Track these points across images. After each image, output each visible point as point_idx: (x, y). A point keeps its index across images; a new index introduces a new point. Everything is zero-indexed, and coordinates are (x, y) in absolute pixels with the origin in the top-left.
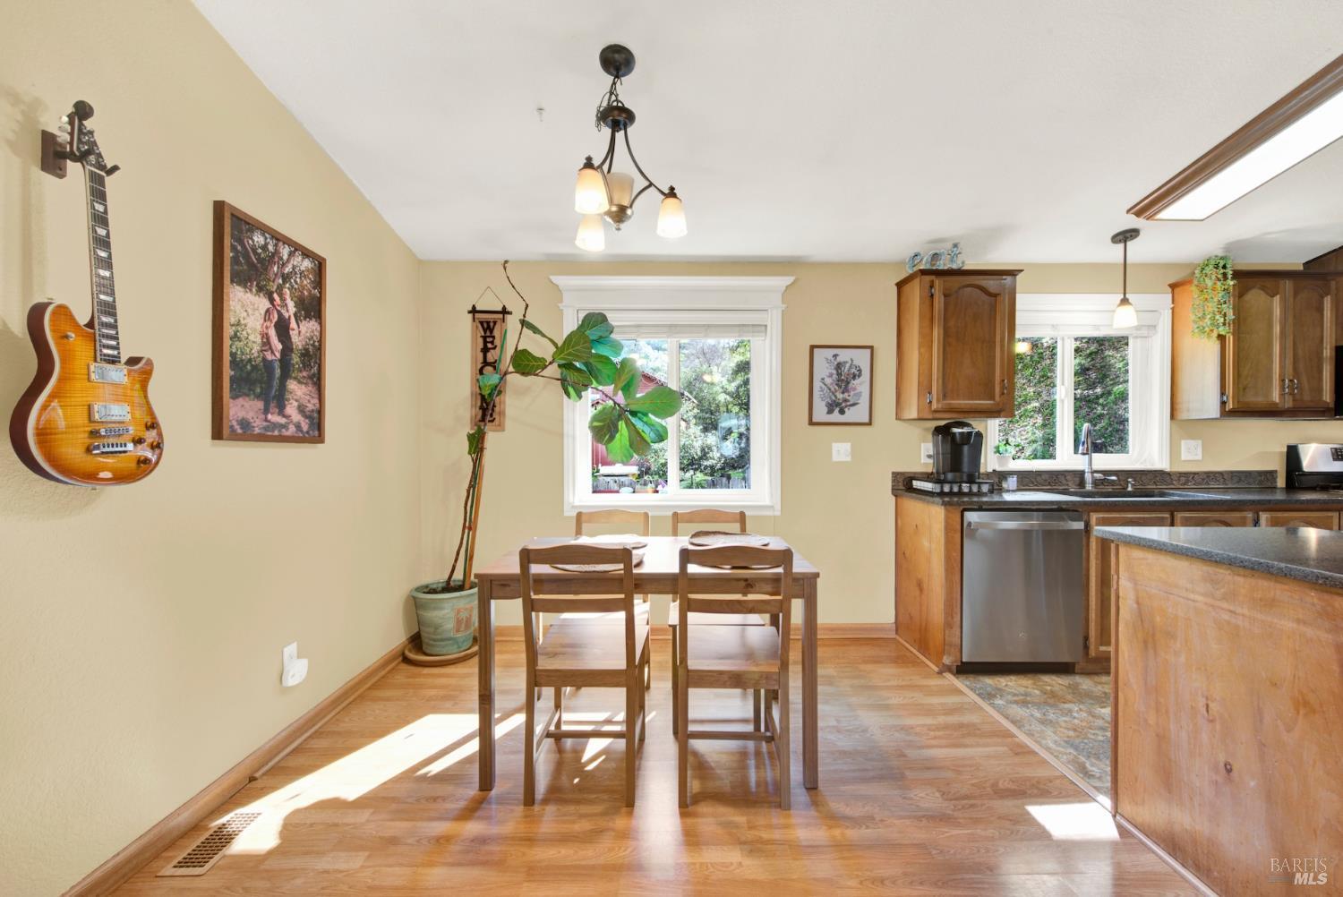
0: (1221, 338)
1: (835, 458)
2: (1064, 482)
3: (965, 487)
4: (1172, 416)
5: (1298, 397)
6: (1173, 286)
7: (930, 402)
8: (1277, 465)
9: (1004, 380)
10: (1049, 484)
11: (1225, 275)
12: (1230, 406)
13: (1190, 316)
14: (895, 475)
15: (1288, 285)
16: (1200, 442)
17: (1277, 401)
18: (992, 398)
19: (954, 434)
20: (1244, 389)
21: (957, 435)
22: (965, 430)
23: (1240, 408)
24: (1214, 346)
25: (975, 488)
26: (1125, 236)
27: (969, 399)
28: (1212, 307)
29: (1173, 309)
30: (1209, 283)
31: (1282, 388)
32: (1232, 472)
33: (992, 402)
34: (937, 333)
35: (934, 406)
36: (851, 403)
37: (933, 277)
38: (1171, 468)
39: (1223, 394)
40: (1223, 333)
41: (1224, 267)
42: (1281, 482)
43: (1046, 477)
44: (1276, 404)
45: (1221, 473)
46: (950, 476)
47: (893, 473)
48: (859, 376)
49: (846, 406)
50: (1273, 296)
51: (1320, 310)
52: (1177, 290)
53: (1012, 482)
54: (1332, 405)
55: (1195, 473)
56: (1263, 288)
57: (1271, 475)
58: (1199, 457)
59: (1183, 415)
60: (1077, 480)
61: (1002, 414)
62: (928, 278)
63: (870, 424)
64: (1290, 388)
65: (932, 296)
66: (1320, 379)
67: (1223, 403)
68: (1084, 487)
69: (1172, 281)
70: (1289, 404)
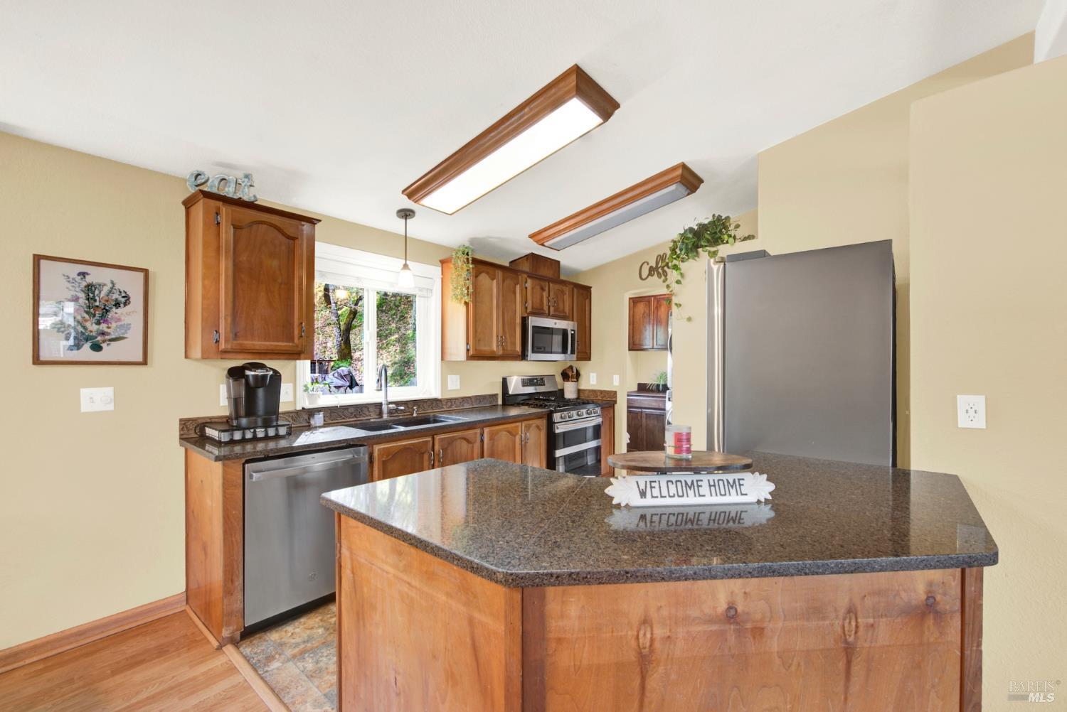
0: (466, 304)
1: (86, 407)
2: (367, 413)
3: (260, 433)
4: (443, 359)
5: (505, 348)
6: (443, 262)
7: (217, 342)
8: (498, 390)
9: (302, 323)
10: (355, 416)
11: (468, 259)
12: (471, 353)
13: (450, 287)
14: (184, 423)
15: (499, 274)
16: (458, 377)
17: (495, 349)
18: (291, 339)
19: (248, 376)
20: (479, 340)
21: (251, 378)
22: (260, 372)
23: (477, 355)
24: (463, 309)
25: (271, 432)
26: (406, 214)
27: (265, 340)
28: (462, 282)
29: (442, 279)
30: (460, 264)
31: (498, 342)
32: (476, 396)
33: (291, 344)
34: (225, 265)
35: (223, 346)
36: (113, 337)
37: (220, 204)
38: (442, 395)
39: (467, 344)
40: (467, 301)
41: (467, 254)
42: (500, 402)
43: (351, 410)
44: (494, 352)
45: (470, 398)
46: (244, 421)
47: (181, 420)
48: (125, 304)
49: (104, 341)
50: (493, 279)
51: (515, 293)
52: (444, 265)
53: (318, 419)
54: (520, 353)
55: (456, 399)
56: (488, 273)
57: (495, 396)
58: (458, 387)
59: (448, 358)
60: (378, 411)
61: (302, 356)
62: (213, 203)
63: (145, 363)
64: (502, 342)
65: (218, 223)
66: (515, 337)
67: (468, 350)
68: (382, 417)
69: (442, 258)
70: (501, 352)
